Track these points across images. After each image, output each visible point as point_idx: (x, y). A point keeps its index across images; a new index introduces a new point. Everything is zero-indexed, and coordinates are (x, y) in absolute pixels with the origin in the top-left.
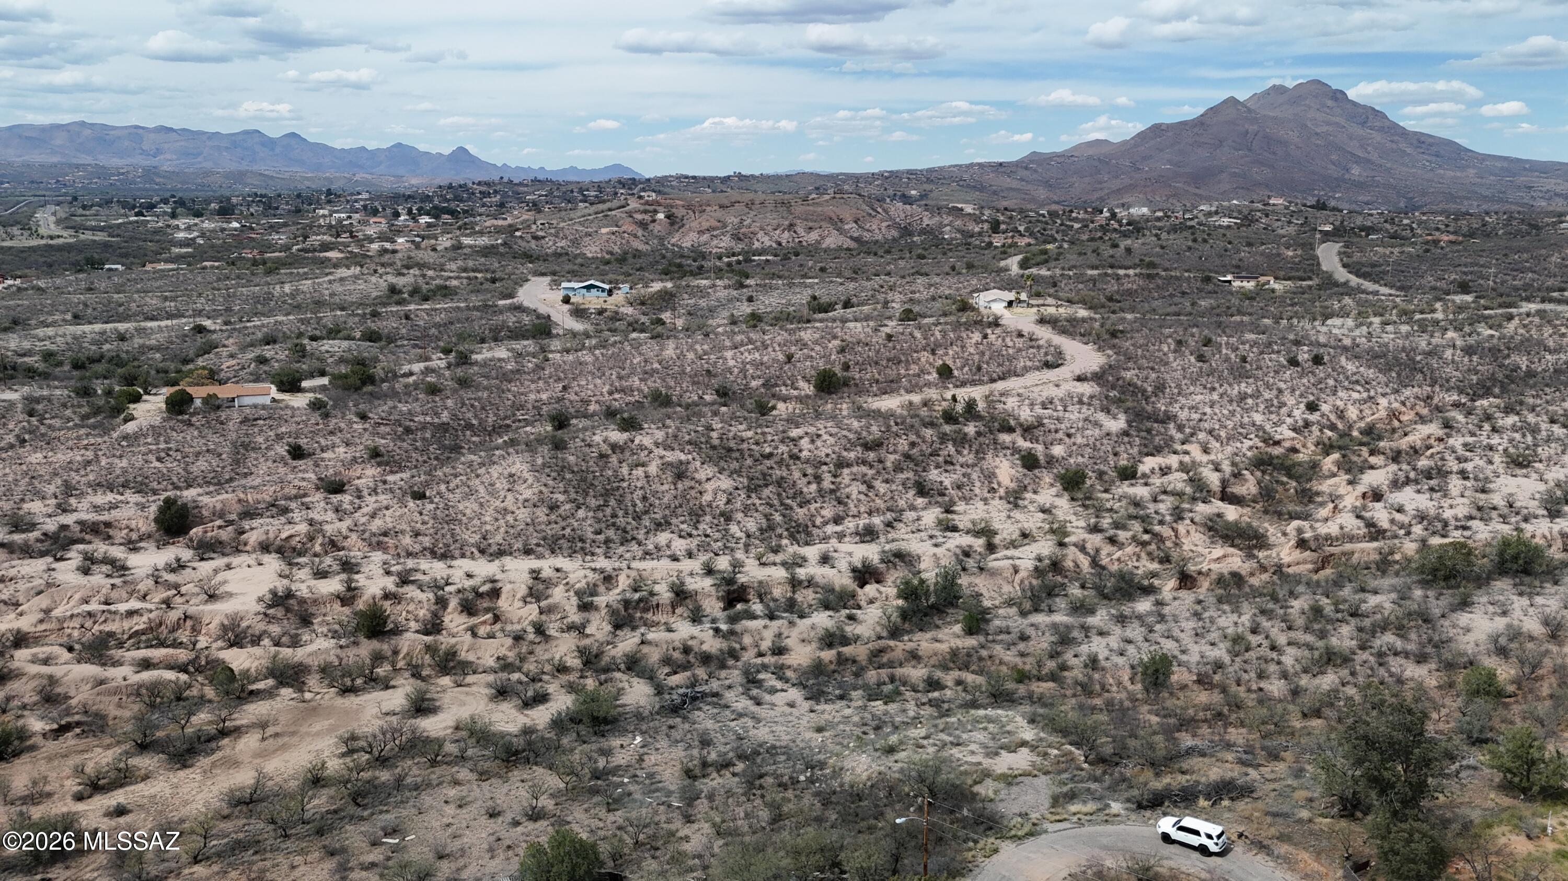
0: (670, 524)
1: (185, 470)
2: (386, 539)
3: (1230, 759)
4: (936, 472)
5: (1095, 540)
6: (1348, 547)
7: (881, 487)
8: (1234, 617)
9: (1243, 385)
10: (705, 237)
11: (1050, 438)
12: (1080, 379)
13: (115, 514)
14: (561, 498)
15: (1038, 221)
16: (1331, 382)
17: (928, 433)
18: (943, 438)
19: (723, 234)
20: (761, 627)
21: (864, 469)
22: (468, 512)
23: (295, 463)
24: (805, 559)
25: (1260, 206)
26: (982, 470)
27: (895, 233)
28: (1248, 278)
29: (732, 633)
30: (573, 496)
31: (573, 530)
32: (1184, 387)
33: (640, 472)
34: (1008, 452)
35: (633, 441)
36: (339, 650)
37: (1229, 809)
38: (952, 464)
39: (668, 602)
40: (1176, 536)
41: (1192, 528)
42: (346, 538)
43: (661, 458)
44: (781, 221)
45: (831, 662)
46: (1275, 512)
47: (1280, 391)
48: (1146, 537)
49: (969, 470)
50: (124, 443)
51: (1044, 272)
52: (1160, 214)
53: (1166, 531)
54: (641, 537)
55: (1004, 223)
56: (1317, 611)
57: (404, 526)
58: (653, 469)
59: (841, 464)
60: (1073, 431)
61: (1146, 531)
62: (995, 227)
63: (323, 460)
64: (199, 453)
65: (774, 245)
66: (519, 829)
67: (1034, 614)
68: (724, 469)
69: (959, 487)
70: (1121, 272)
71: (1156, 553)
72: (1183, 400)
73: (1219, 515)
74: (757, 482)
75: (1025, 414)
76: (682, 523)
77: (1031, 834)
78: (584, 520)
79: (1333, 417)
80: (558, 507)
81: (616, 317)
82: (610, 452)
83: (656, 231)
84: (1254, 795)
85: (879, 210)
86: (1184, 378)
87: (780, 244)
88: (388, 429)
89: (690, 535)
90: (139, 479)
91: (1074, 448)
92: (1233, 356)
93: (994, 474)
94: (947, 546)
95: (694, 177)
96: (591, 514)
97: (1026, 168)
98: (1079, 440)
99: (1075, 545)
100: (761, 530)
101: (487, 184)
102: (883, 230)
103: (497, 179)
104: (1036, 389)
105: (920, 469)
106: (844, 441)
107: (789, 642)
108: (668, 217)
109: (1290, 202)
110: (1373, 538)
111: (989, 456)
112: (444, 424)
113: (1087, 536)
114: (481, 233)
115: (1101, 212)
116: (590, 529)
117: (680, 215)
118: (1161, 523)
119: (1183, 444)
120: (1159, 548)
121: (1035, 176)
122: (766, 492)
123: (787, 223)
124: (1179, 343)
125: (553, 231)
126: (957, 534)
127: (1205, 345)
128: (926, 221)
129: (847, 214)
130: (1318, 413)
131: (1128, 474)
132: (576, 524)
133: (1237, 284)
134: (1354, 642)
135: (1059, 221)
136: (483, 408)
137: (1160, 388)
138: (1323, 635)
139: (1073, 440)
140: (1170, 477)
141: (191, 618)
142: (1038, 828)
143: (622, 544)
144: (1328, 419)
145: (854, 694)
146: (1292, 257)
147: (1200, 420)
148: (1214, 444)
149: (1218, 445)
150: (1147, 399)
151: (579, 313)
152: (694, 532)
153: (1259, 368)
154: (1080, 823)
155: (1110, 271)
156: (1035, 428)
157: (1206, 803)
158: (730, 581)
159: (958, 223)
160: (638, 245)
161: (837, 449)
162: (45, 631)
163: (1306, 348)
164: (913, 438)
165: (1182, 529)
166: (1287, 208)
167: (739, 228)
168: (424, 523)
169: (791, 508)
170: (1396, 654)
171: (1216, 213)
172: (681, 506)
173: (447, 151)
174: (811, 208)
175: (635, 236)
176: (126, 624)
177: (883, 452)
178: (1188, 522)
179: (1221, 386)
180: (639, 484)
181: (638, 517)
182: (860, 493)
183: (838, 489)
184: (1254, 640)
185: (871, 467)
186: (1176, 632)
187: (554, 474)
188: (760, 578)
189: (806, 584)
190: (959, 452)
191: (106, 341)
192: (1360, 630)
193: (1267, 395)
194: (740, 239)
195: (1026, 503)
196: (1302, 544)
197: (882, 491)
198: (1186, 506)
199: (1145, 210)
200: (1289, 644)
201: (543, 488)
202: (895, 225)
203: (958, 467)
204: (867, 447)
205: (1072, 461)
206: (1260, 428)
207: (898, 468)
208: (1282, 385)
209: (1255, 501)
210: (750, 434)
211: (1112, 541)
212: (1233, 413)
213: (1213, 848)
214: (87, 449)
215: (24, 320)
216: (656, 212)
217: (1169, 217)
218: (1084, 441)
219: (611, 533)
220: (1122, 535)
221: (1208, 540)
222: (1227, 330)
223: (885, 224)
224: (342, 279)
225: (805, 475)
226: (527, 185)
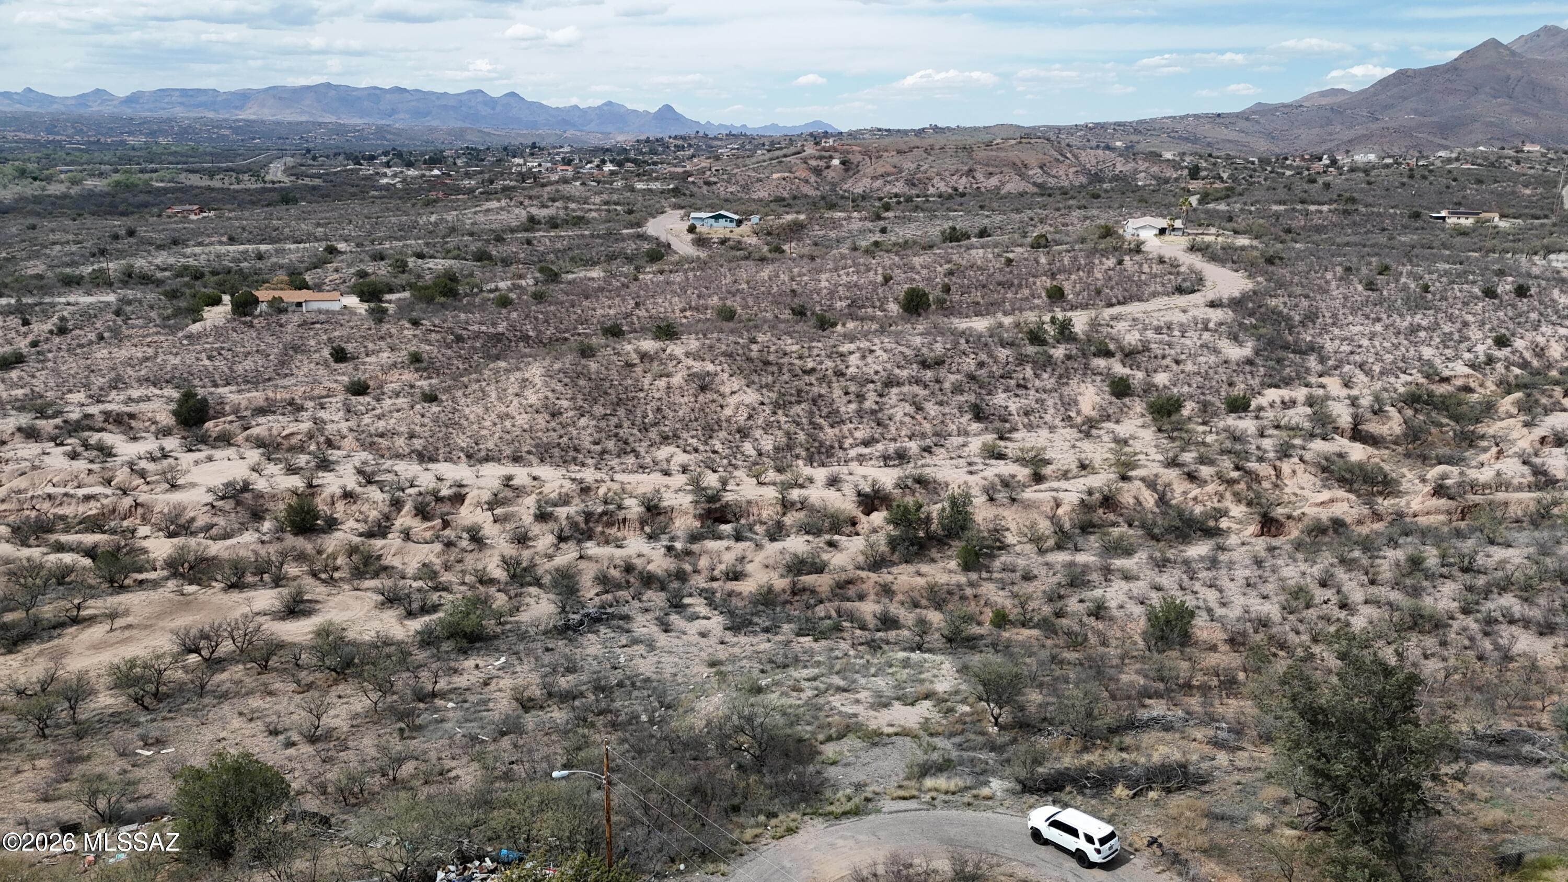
0: (679, 438)
1: (230, 368)
2: (380, 440)
3: (1199, 736)
4: (1003, 396)
5: (1171, 475)
6: (1501, 496)
7: (932, 409)
8: (1303, 567)
9: (1419, 316)
10: (878, 183)
11: (1155, 363)
12: (1212, 305)
13: (143, 406)
14: (565, 404)
15: (1246, 168)
16: (1534, 316)
17: (1003, 354)
18: (1022, 360)
19: (897, 180)
20: (722, 548)
21: (916, 389)
22: (472, 416)
23: (337, 366)
24: (811, 480)
25: (1511, 153)
26: (1061, 397)
27: (1083, 179)
28: (1467, 214)
29: (688, 553)
30: (580, 403)
31: (571, 439)
32: (1341, 317)
33: (662, 383)
34: (1098, 378)
35: (664, 351)
36: (260, 545)
37: (1156, 803)
38: (1026, 388)
39: (636, 517)
40: (1278, 477)
41: (1300, 468)
42: (344, 437)
43: (689, 368)
44: (961, 167)
45: (784, 591)
46: (1419, 456)
47: (1466, 324)
48: (1235, 474)
49: (1045, 396)
50: (185, 342)
51: (1222, 207)
52: (1389, 161)
53: (1264, 470)
54: (642, 451)
55: (1206, 169)
56: (1416, 563)
57: (403, 429)
58: (677, 380)
59: (890, 382)
60: (1183, 357)
61: (1237, 468)
62: (1194, 173)
63: (364, 364)
64: (249, 353)
65: (950, 191)
66: (291, 751)
67: (1056, 552)
68: (753, 382)
69: (1026, 414)
70: (1313, 208)
71: (1245, 493)
72: (1336, 331)
73: (1341, 455)
74: (787, 398)
75: (1132, 338)
76: (692, 437)
77: (856, 812)
78: (584, 428)
79: (1528, 355)
80: (561, 414)
81: (738, 246)
82: (637, 361)
83: (829, 178)
84: (1206, 788)
85: (1069, 155)
86: (1344, 306)
87: (956, 189)
88: (438, 337)
89: (696, 450)
90: (185, 375)
91: (1182, 376)
92: (1413, 286)
93: (1076, 402)
94: (985, 474)
95: (888, 130)
96: (594, 423)
97: (1247, 119)
98: (1189, 367)
99: (1143, 480)
100: (777, 449)
101: (683, 138)
102: (1071, 176)
103: (693, 134)
104: (1156, 314)
105: (984, 392)
106: (900, 358)
107: (749, 568)
108: (843, 163)
109: (1548, 150)
110: (1538, 487)
111: (1074, 382)
112: (499, 334)
113: (1162, 471)
114: (657, 179)
115: (1320, 159)
116: (590, 439)
117: (855, 162)
118: (1261, 459)
119: (1320, 376)
120: (1249, 488)
121: (1257, 127)
122: (797, 409)
123: (966, 168)
124: (1348, 269)
125: (725, 177)
126: (1002, 462)
127: (1380, 274)
128: (1119, 168)
129: (1032, 159)
130: (1509, 349)
131: (1238, 406)
132: (575, 432)
133: (1452, 220)
134: (1456, 604)
135: (1269, 169)
136: (546, 321)
137: (1311, 317)
138: (1416, 592)
139: (1181, 367)
140: (1291, 412)
141: (142, 505)
142: (870, 806)
143: (619, 456)
144: (1521, 356)
145: (786, 627)
146: (1529, 196)
147: (1352, 353)
148: (1361, 377)
149: (1366, 379)
150: (1291, 329)
151: (701, 242)
152: (702, 448)
153: (1444, 298)
154: (932, 803)
155: (1299, 207)
156: (1139, 353)
157: (1127, 792)
158: (713, 499)
159: (1155, 169)
160: (806, 190)
161: (889, 366)
162: (5, 511)
163: (1510, 279)
164: (983, 357)
165: (1286, 467)
166: (1544, 155)
167: (915, 174)
168: (422, 425)
169: (821, 428)
170: (1512, 622)
171: (1457, 159)
172: (696, 420)
173: (653, 109)
174: (994, 153)
175: (807, 182)
176: (81, 509)
177: (943, 372)
178: (1296, 460)
179: (1389, 316)
180: (657, 395)
181: (645, 429)
182: (905, 414)
183: (881, 410)
184: (1320, 594)
185: (926, 387)
186: (1224, 582)
187: (567, 380)
188: (749, 497)
189: (799, 506)
190: (1037, 376)
191: (245, 260)
192: (1470, 589)
193: (1447, 328)
194: (914, 185)
195: (1102, 432)
196: (1440, 491)
197: (933, 413)
198: (1297, 442)
199: (1372, 157)
200: (1366, 602)
201: (550, 394)
202: (1085, 171)
203: (1032, 392)
204: (924, 365)
205: (1175, 391)
206: (1430, 363)
207: (957, 389)
208: (1470, 318)
209: (1396, 443)
210: (795, 348)
211: (1192, 477)
212: (1396, 347)
213: (1094, 857)
214: (149, 346)
215: (184, 241)
216: (831, 158)
217: (1400, 164)
218: (1195, 369)
219: (611, 445)
220: (1205, 471)
221: (1319, 483)
222: (1415, 260)
223: (1073, 170)
224: (488, 210)
225: (847, 393)
226: (721, 140)
